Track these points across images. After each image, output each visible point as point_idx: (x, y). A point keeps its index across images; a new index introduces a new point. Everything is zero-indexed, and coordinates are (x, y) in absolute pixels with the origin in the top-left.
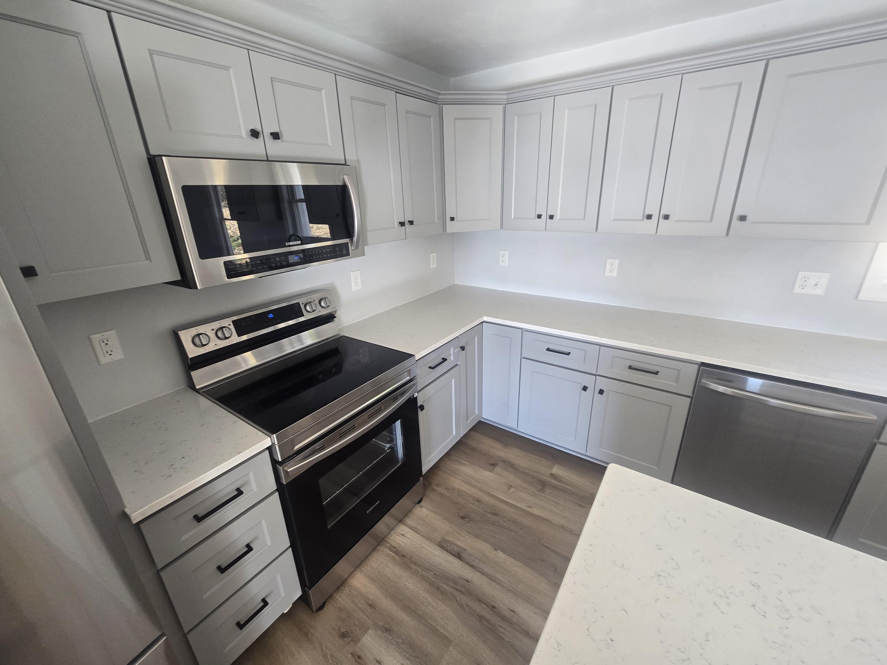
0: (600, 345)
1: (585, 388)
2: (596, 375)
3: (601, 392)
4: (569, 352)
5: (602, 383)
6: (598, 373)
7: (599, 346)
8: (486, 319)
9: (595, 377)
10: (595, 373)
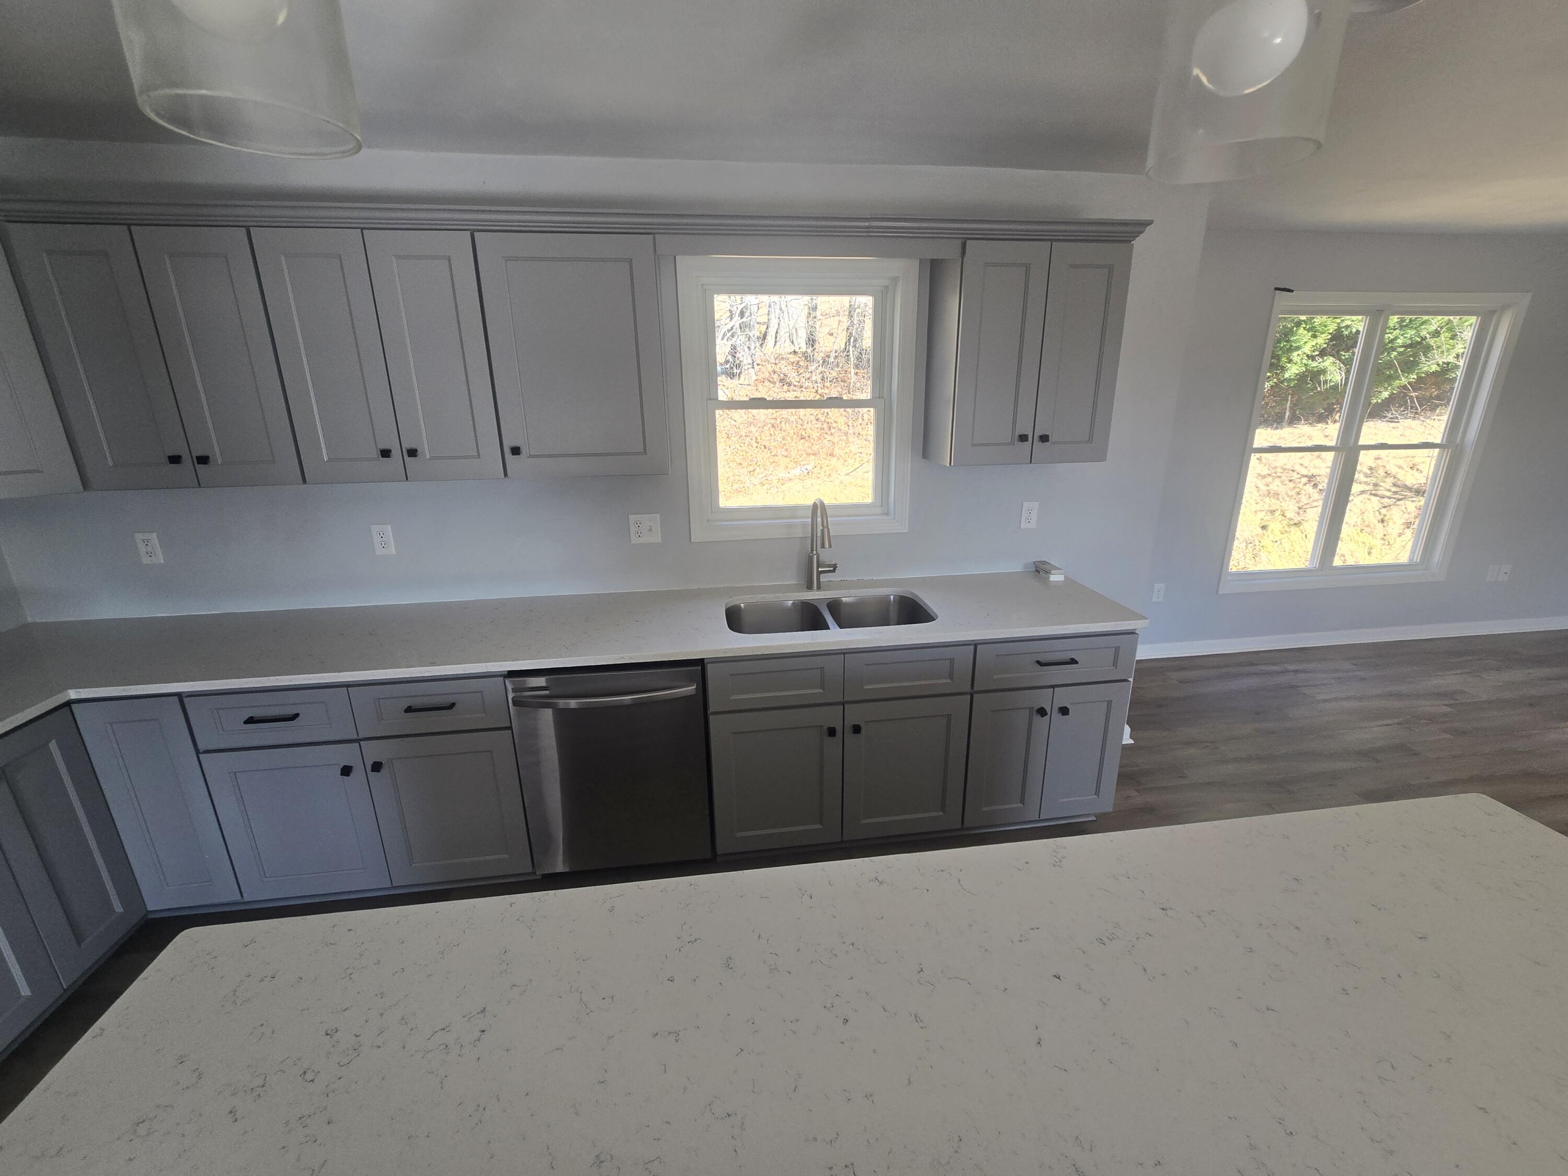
0: (347, 685)
1: (346, 771)
2: (358, 741)
3: (377, 767)
4: (296, 714)
5: (373, 752)
6: (361, 736)
7: (346, 688)
8: (73, 694)
9: (358, 744)
10: (355, 737)
